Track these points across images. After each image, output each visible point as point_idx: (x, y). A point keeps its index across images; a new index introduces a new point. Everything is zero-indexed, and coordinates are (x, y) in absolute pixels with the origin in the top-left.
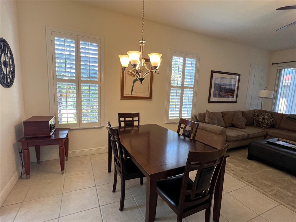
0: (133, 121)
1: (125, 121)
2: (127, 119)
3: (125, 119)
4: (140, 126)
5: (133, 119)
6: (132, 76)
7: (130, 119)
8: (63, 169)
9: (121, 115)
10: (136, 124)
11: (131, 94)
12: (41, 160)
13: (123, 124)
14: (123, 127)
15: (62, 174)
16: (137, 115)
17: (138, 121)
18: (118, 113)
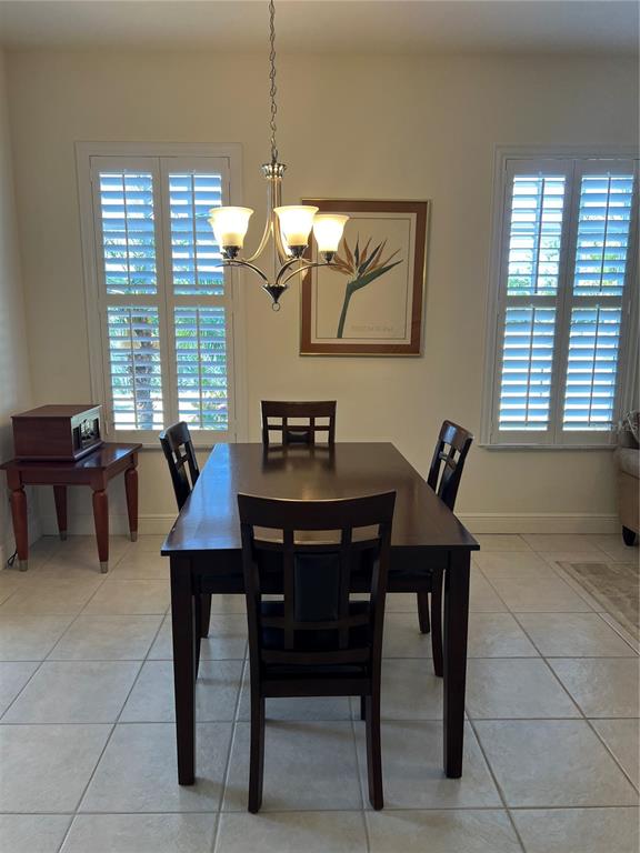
0: (312, 428)
1: (284, 428)
2: (292, 422)
3: (285, 421)
4: (336, 447)
5: (312, 422)
6: (340, 269)
7: (305, 422)
8: (104, 557)
9: (270, 409)
10: (321, 438)
11: (340, 336)
12: (69, 531)
13: (276, 437)
14: (276, 449)
15: (103, 572)
16: (328, 409)
17: (331, 429)
18: (263, 402)
